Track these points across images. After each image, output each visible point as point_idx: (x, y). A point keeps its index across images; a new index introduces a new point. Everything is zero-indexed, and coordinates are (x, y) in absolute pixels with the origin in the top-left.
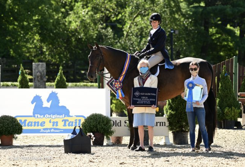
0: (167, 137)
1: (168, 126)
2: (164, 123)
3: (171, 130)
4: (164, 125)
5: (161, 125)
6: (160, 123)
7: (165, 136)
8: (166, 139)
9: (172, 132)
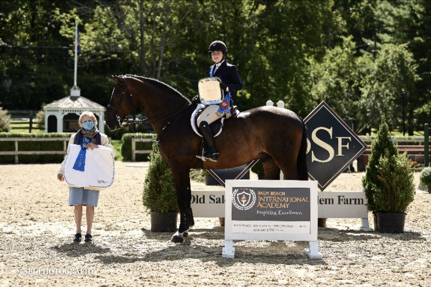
0: (365, 219)
1: (367, 205)
2: (361, 201)
3: (371, 210)
4: (361, 203)
5: (357, 202)
6: (356, 200)
7: (363, 218)
8: (363, 222)
9: (373, 213)
